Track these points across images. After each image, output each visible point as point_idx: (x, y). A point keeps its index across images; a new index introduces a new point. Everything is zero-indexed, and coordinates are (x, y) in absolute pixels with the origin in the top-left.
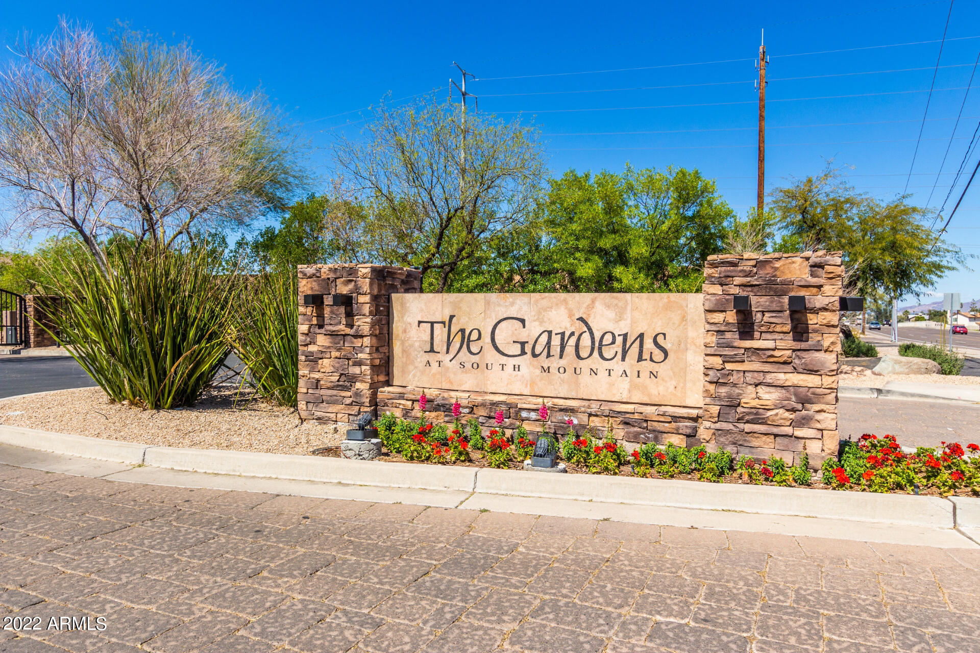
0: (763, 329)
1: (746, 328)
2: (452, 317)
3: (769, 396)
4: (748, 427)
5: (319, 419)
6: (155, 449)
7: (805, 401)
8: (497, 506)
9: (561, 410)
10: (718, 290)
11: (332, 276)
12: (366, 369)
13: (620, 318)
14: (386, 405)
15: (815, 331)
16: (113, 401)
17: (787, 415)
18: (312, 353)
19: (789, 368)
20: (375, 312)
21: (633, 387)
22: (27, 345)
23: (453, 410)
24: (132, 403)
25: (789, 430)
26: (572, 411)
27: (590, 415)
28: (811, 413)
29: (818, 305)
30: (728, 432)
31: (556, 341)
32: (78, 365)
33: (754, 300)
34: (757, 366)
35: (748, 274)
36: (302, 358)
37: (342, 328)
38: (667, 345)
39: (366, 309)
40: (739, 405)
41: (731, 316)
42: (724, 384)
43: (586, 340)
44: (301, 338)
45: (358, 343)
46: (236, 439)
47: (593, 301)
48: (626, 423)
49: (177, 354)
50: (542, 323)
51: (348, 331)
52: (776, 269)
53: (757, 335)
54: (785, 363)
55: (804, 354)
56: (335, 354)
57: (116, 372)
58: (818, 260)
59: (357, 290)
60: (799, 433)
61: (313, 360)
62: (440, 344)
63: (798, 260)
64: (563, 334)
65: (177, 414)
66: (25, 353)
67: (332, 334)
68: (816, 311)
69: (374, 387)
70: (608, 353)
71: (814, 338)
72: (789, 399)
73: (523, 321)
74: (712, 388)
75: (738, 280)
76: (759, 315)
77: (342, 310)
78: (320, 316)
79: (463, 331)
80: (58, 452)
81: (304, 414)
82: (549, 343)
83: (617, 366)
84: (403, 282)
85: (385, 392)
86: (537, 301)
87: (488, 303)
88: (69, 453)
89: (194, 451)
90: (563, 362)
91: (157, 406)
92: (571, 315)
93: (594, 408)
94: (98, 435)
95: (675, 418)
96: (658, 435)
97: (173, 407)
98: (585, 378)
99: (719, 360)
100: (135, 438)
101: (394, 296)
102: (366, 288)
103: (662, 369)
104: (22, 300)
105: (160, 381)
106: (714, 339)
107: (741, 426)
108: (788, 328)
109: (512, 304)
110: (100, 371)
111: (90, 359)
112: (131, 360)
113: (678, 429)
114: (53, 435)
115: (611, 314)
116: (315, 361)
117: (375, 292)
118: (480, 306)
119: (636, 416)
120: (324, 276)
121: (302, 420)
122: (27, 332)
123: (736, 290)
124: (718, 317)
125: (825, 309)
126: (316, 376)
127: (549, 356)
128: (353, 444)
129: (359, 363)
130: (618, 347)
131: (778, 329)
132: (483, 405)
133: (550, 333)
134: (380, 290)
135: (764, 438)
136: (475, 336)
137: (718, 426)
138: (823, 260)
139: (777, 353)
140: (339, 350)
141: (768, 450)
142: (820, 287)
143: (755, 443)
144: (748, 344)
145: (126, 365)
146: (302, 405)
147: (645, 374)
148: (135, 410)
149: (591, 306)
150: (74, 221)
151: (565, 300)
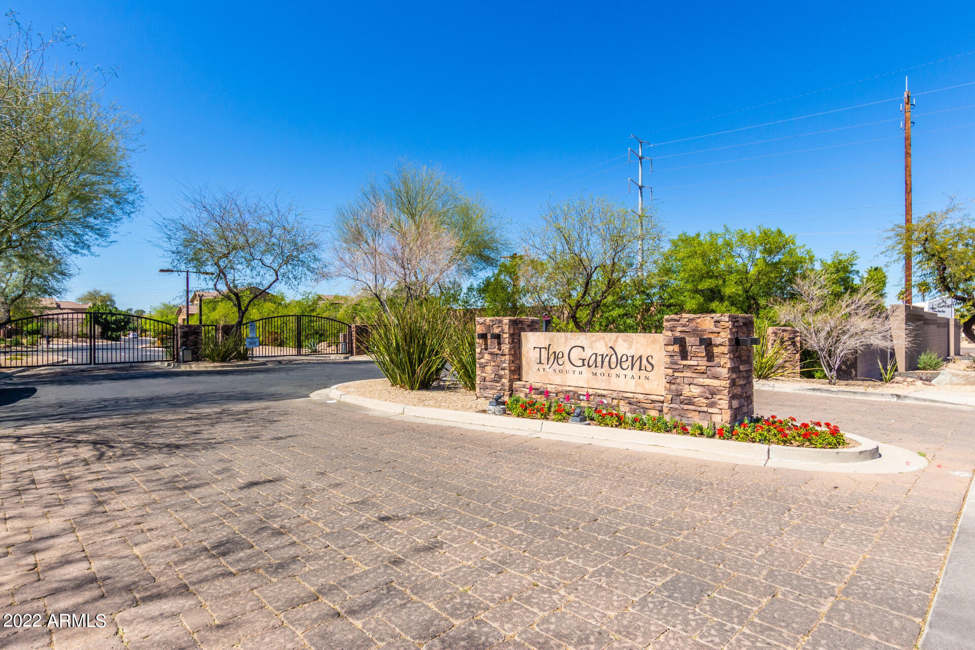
0: (692, 355)
1: (684, 355)
2: (550, 345)
3: (696, 391)
4: (686, 407)
5: (485, 397)
6: (408, 407)
7: (713, 394)
8: (543, 436)
9: (599, 396)
10: (669, 333)
11: (491, 324)
12: (507, 372)
13: (630, 347)
14: (517, 391)
15: (717, 356)
16: (392, 385)
17: (705, 401)
18: (482, 363)
19: (705, 376)
20: (512, 342)
21: (637, 384)
22: (352, 354)
23: (546, 394)
24: (401, 387)
25: (705, 409)
26: (604, 396)
27: (613, 399)
28: (716, 400)
29: (718, 343)
30: (676, 409)
31: (599, 359)
32: (377, 365)
33: (687, 339)
34: (689, 374)
35: (684, 326)
36: (478, 366)
37: (496, 350)
38: (653, 363)
39: (507, 341)
40: (681, 395)
41: (676, 348)
42: (674, 383)
43: (614, 359)
44: (477, 355)
45: (503, 358)
46: (443, 404)
47: (617, 338)
48: (630, 404)
49: (421, 361)
50: (592, 349)
51: (499, 352)
52: (698, 323)
53: (689, 358)
54: (703, 373)
55: (712, 369)
56: (493, 364)
57: (393, 370)
58: (717, 319)
59: (502, 331)
60: (710, 410)
61: (483, 367)
62: (544, 360)
63: (709, 318)
64: (602, 355)
65: (420, 392)
66: (352, 359)
67: (491, 354)
68: (717, 346)
69: (511, 381)
70: (624, 366)
71: (717, 360)
72: (705, 392)
73: (583, 348)
74: (668, 385)
75: (679, 329)
76: (690, 347)
77: (496, 341)
78: (486, 344)
79: (555, 353)
80: (370, 407)
81: (478, 395)
82: (596, 360)
83: (629, 372)
84: (529, 326)
85: (517, 384)
86: (590, 338)
87: (566, 338)
88: (374, 408)
89: (425, 408)
90: (603, 370)
91: (412, 388)
92: (606, 345)
93: (615, 395)
94: (386, 400)
95: (653, 402)
96: (645, 410)
97: (419, 389)
98: (614, 378)
99: (671, 371)
100: (402, 402)
101: (522, 334)
102: (506, 330)
103: (651, 375)
104: (350, 327)
105: (413, 376)
106: (669, 359)
107: (682, 406)
108: (704, 354)
109: (578, 339)
110: (387, 370)
111: (382, 364)
112: (400, 366)
113: (655, 407)
114: (368, 400)
115: (626, 345)
116: (484, 367)
117: (512, 332)
118: (563, 340)
119: (635, 400)
120: (488, 324)
121: (478, 398)
122: (352, 346)
123: (678, 334)
124: (670, 348)
125: (721, 345)
126: (484, 375)
127: (596, 367)
128: (491, 408)
129: (503, 369)
130: (629, 363)
131: (699, 355)
132: (562, 392)
133: (596, 354)
134: (514, 330)
135: (694, 413)
136: (560, 356)
137: (672, 405)
138: (719, 319)
139: (699, 368)
140: (494, 362)
141: (697, 419)
142: (719, 333)
143: (689, 416)
144: (685, 362)
145: (398, 368)
146: (478, 389)
147: (643, 378)
148: (402, 389)
149: (616, 341)
150: (376, 295)
151: (603, 337)
